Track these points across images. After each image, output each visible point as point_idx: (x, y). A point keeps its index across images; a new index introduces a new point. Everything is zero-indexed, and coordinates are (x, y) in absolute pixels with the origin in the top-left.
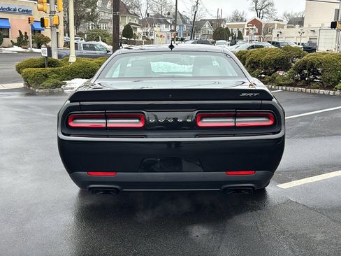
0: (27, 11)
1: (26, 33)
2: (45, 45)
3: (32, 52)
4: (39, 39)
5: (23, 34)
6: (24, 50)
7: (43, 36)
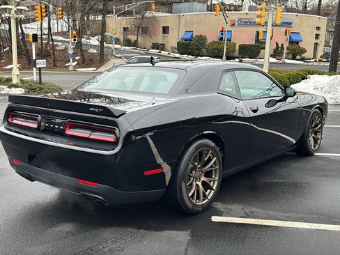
0: (287, 23)
1: (282, 45)
2: (300, 55)
3: (284, 63)
4: (294, 50)
5: (280, 46)
6: (277, 61)
7: (299, 47)
